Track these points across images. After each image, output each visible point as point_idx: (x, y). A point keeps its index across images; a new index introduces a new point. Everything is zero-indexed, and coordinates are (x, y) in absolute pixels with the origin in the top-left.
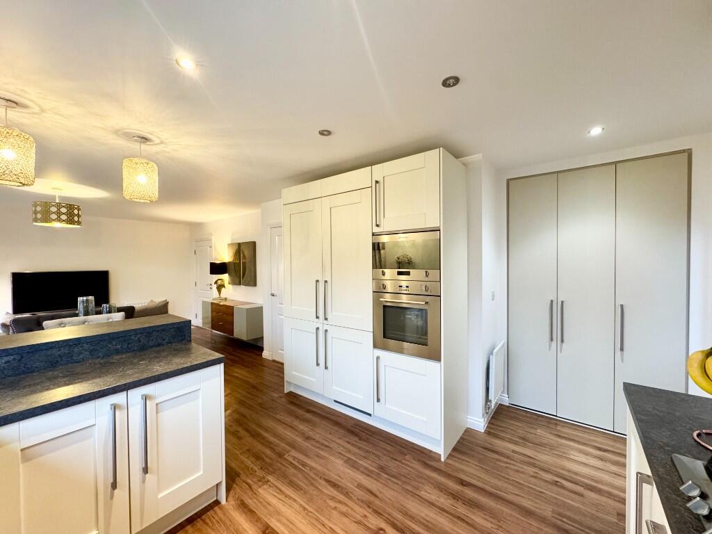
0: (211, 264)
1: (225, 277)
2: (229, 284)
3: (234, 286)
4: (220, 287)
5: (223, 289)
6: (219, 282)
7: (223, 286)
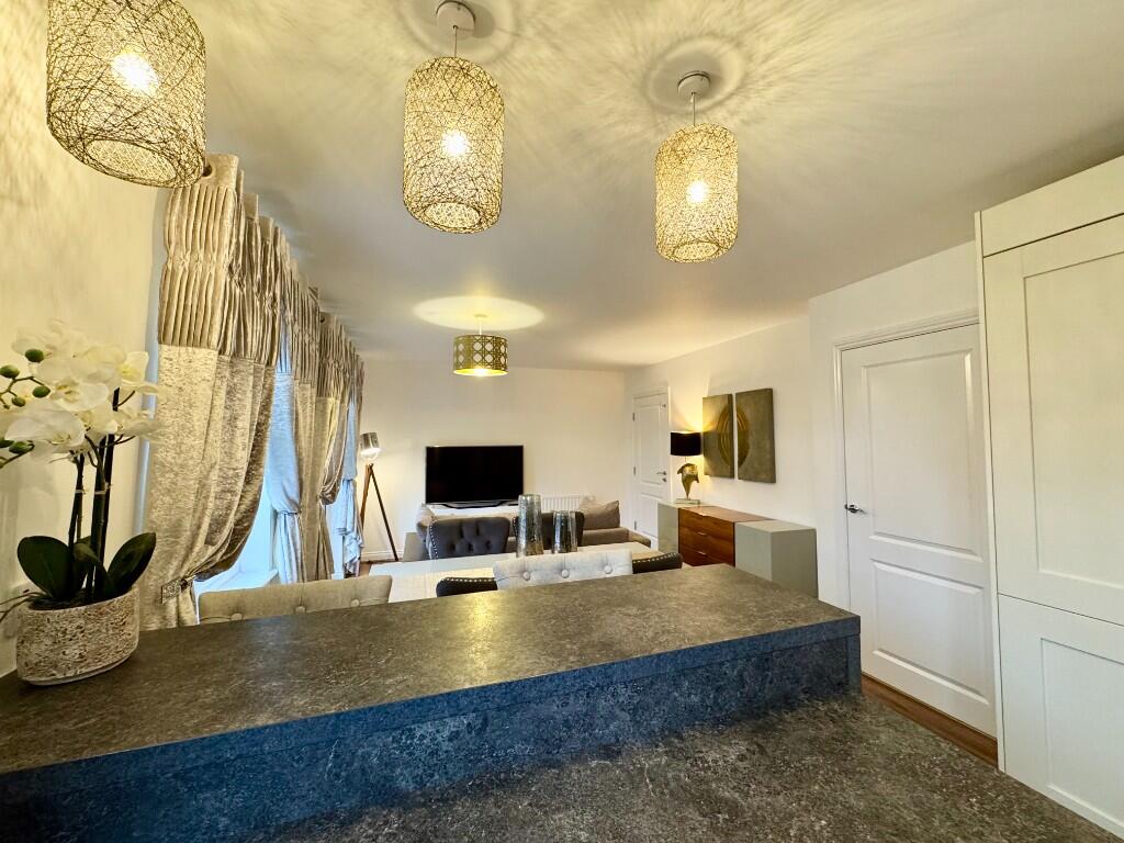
0: (674, 436)
1: (699, 461)
2: (706, 474)
3: (721, 479)
4: (689, 479)
5: (695, 482)
6: (688, 469)
7: (696, 478)
